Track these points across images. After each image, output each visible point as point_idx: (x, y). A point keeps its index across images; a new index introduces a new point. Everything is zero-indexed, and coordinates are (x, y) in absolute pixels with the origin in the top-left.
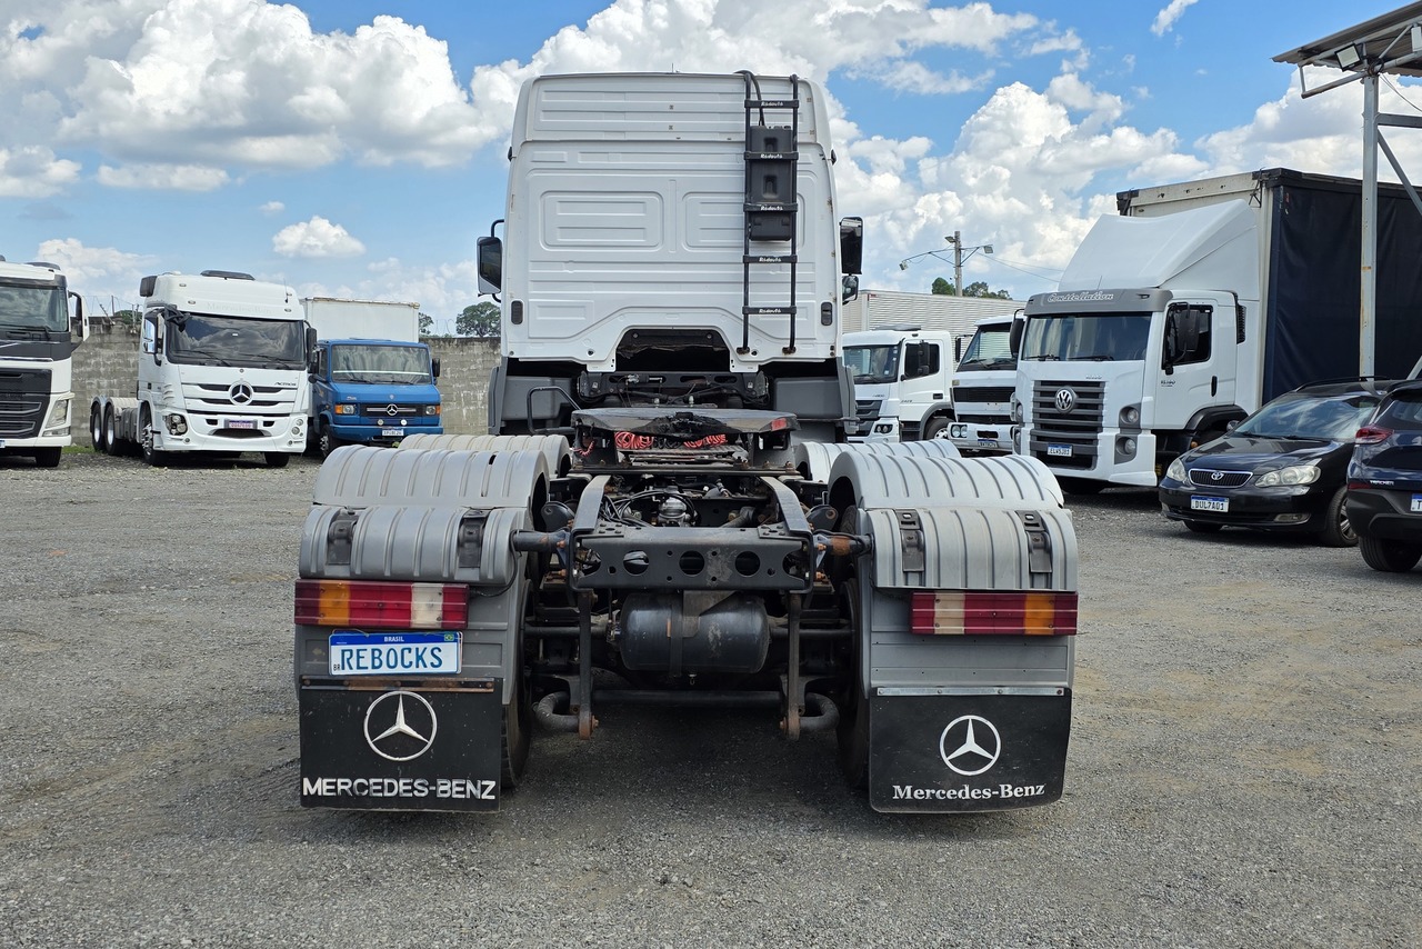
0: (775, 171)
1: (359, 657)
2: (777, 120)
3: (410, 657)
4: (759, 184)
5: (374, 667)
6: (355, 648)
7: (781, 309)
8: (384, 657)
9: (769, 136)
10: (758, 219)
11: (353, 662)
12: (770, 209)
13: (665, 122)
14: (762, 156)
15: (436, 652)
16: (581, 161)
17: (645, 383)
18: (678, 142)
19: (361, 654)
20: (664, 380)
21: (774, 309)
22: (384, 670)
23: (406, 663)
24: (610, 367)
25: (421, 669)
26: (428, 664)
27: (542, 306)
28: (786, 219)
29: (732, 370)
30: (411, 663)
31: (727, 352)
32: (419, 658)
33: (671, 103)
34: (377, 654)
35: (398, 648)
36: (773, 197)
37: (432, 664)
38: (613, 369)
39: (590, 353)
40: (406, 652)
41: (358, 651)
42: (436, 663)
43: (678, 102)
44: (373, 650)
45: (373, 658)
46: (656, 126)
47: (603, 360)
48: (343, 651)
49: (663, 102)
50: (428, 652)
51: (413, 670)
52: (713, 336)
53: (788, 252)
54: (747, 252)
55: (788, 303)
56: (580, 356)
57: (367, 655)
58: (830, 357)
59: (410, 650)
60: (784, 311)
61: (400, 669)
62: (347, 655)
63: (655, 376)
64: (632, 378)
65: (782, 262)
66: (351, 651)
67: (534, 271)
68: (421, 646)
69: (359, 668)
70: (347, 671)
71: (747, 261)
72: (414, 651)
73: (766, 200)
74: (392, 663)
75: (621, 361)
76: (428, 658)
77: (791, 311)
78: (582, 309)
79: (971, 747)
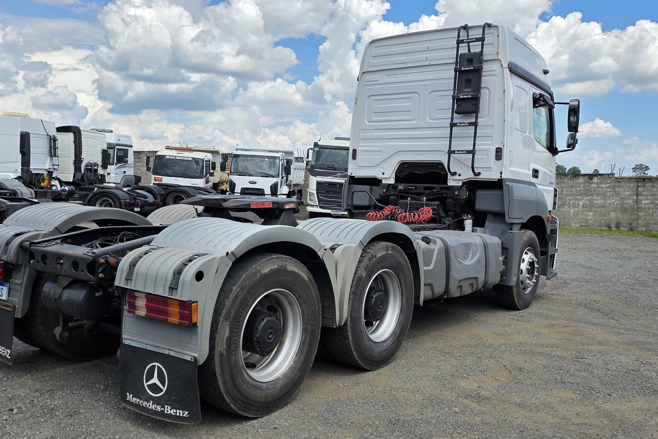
0: (471, 76)
2: (476, 48)
4: (464, 83)
7: (467, 151)
9: (469, 57)
10: (460, 103)
12: (465, 97)
13: (423, 56)
14: (463, 69)
16: (387, 80)
17: (406, 190)
18: (430, 65)
20: (416, 188)
21: (463, 151)
24: (392, 181)
27: (364, 151)
28: (474, 102)
29: (449, 184)
31: (446, 174)
33: (428, 46)
36: (469, 90)
38: (393, 182)
39: (383, 174)
43: (432, 45)
46: (420, 58)
47: (389, 179)
49: (424, 46)
52: (439, 165)
53: (474, 120)
54: (452, 120)
55: (471, 148)
56: (379, 176)
58: (500, 178)
60: (468, 152)
63: (411, 186)
64: (401, 187)
65: (469, 125)
67: (363, 134)
71: (453, 125)
73: (466, 92)
75: (397, 179)
77: (472, 152)
78: (380, 152)
79: (155, 380)
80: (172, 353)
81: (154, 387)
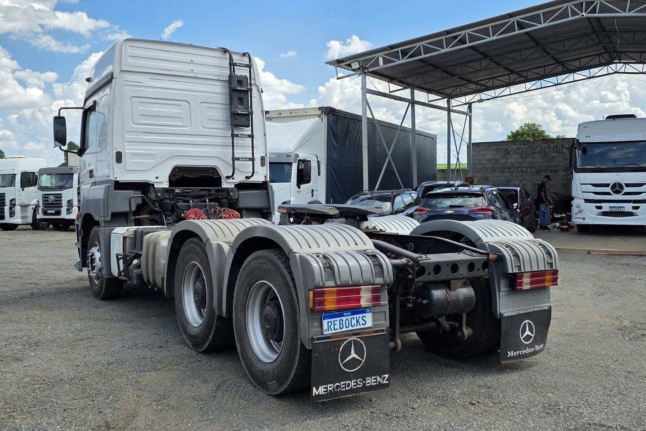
0: (242, 95)
1: (334, 324)
2: (241, 72)
3: (354, 322)
4: (236, 101)
5: (340, 328)
6: (332, 320)
7: (248, 158)
8: (344, 323)
9: (239, 79)
10: (236, 117)
11: (332, 327)
12: (243, 113)
13: (188, 67)
14: (238, 88)
15: (364, 318)
16: (150, 83)
17: (183, 193)
18: (196, 78)
19: (335, 322)
20: (192, 191)
21: (246, 158)
22: (345, 329)
23: (353, 325)
24: (166, 185)
25: (359, 327)
26: (361, 324)
27: (132, 154)
28: (248, 118)
29: (223, 186)
30: (355, 324)
31: (220, 178)
32: (358, 321)
33: (192, 59)
34: (341, 321)
35: (349, 318)
36: (242, 107)
37: (363, 324)
38: (167, 186)
39: (157, 178)
40: (352, 319)
41: (334, 321)
42: (364, 323)
43: (195, 59)
44: (340, 320)
45: (340, 324)
46: (185, 69)
47: (162, 181)
48: (328, 322)
49: (188, 58)
50: (361, 318)
51: (355, 327)
52: (214, 170)
53: (250, 133)
54: (233, 132)
55: (250, 156)
56: (151, 180)
57: (337, 323)
58: (264, 180)
59: (354, 318)
61: (350, 328)
62: (330, 323)
63: (188, 189)
64: (177, 190)
65: (248, 137)
66: (331, 322)
67: (128, 136)
68: (358, 316)
69: (335, 329)
70: (330, 332)
71: (233, 136)
72: (355, 319)
73: (239, 108)
74: (347, 326)
75: (171, 182)
76: (361, 321)
77: (252, 159)
78: (153, 156)
79: (528, 332)
80: (536, 310)
81: (528, 338)
